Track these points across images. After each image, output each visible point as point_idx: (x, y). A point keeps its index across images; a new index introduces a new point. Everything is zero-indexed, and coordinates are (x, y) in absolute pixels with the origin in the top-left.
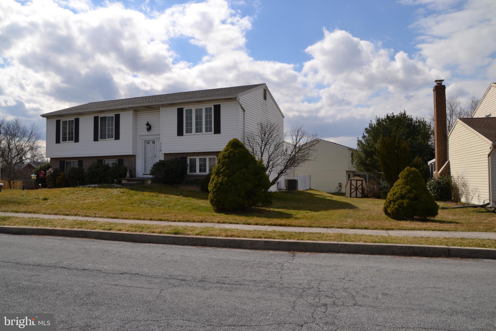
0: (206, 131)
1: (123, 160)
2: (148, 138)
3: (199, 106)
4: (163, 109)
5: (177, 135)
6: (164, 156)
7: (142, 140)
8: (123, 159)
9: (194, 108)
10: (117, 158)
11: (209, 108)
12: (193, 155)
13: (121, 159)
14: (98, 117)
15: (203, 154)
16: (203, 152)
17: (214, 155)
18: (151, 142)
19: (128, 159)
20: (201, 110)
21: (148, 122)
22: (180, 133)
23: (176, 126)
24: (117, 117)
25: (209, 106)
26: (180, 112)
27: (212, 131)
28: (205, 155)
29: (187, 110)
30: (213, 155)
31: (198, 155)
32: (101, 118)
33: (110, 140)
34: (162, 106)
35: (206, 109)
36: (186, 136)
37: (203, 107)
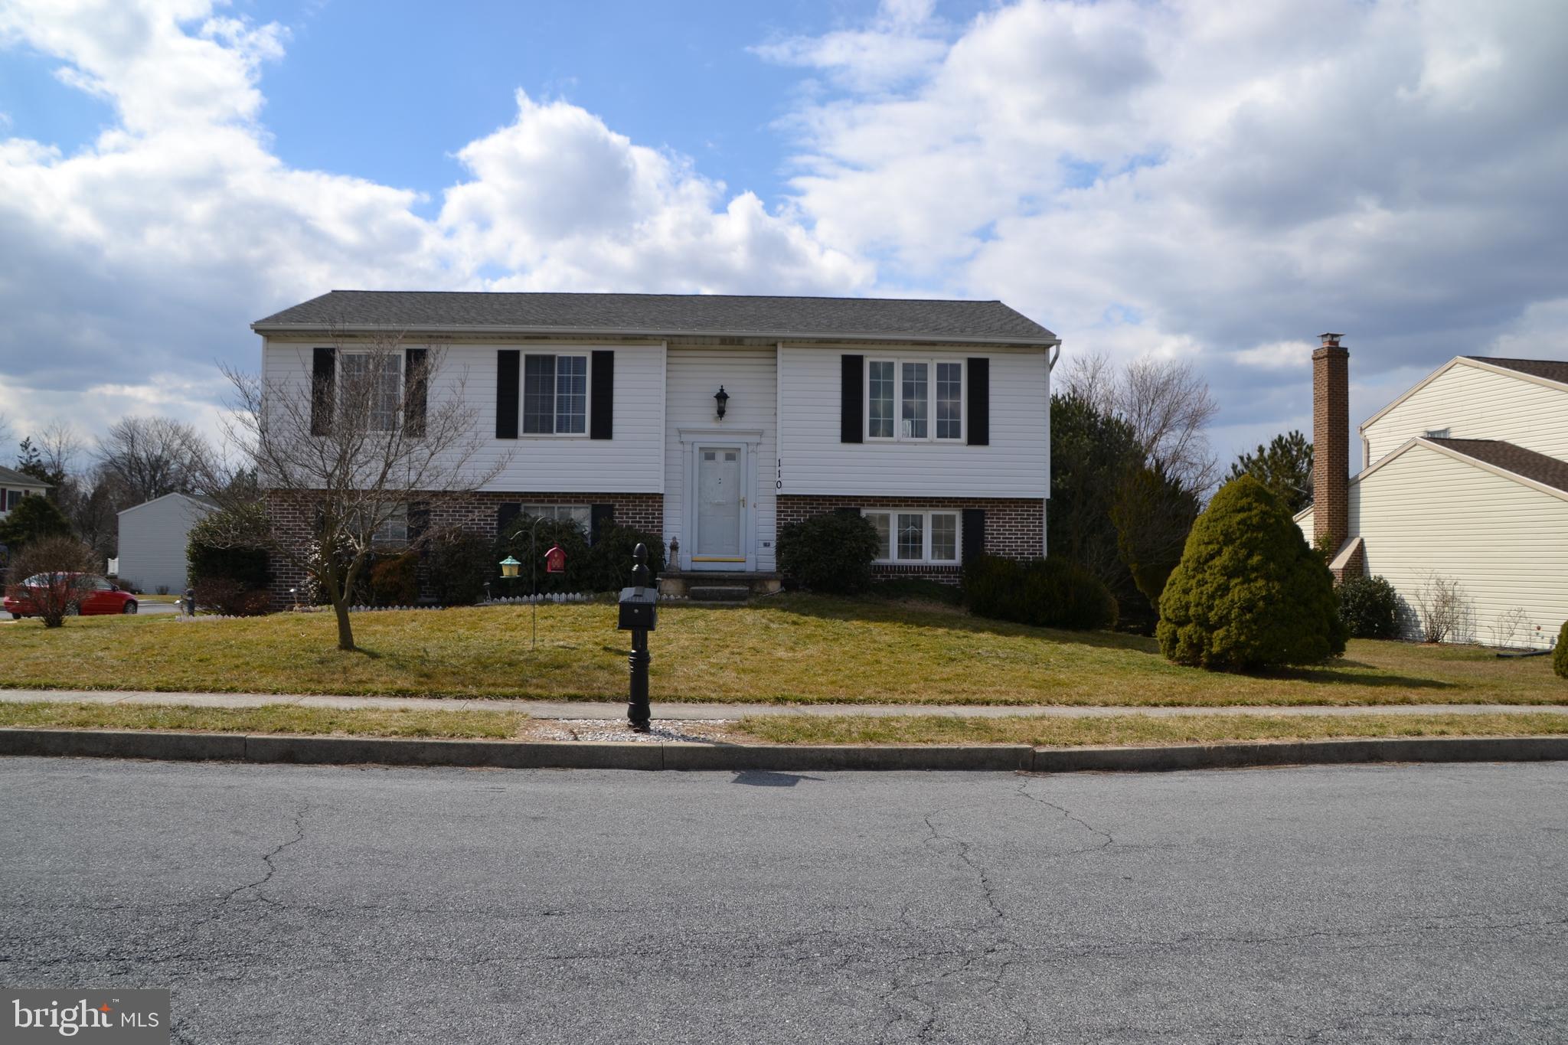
0: (941, 434)
1: (611, 508)
2: (711, 441)
3: (915, 358)
4: (788, 351)
5: (839, 438)
6: (778, 503)
7: (688, 448)
8: (613, 505)
9: (899, 360)
10: (588, 502)
11: (951, 365)
12: (882, 505)
13: (603, 505)
14: (516, 354)
15: (917, 502)
16: (918, 498)
17: (954, 506)
18: (720, 456)
19: (636, 506)
20: (923, 368)
21: (722, 390)
22: (851, 432)
23: (839, 410)
24: (604, 364)
25: (950, 358)
26: (852, 369)
27: (958, 436)
28: (925, 506)
29: (873, 365)
30: (950, 506)
31: (901, 506)
32: (528, 357)
33: (572, 439)
34: (784, 342)
35: (941, 368)
36: (872, 446)
37: (932, 362)
